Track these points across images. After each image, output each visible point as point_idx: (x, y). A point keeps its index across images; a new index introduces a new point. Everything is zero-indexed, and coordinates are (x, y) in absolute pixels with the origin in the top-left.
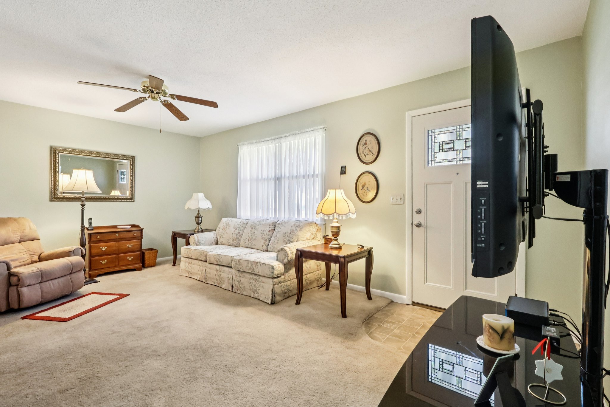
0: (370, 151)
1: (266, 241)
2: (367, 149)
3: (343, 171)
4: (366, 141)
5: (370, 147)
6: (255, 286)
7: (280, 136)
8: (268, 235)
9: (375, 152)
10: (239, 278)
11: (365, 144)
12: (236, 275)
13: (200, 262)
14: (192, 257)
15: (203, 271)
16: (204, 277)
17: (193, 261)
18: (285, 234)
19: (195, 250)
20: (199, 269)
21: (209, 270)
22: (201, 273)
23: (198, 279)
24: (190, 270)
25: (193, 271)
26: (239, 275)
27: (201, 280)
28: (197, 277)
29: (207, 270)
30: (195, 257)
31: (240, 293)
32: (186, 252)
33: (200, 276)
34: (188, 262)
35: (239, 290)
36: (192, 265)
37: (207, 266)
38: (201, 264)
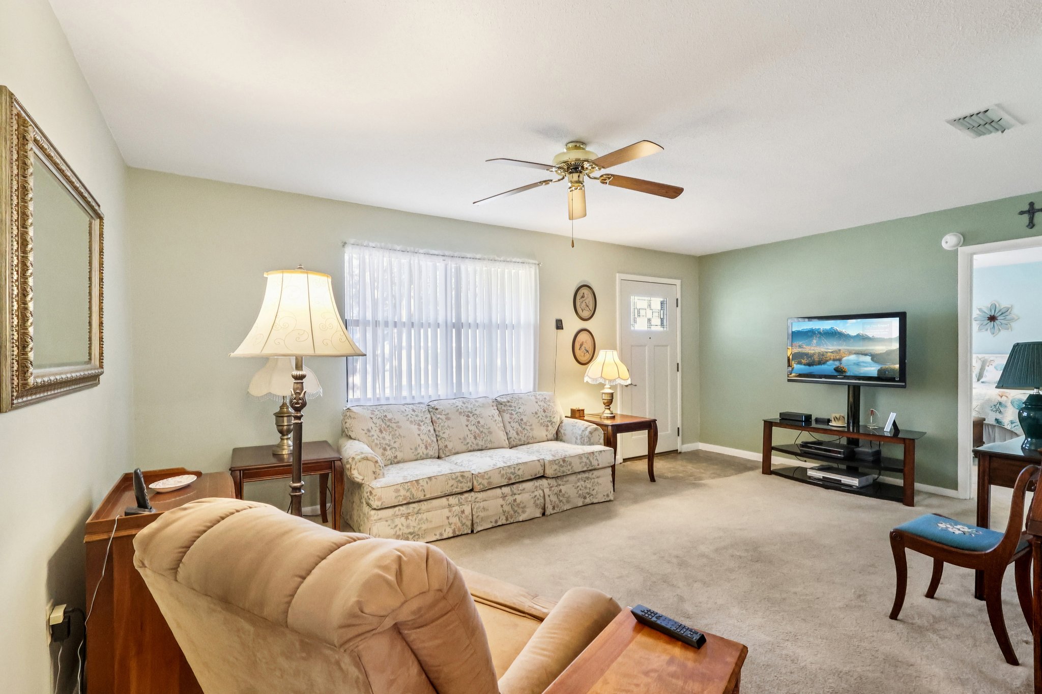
0: (587, 306)
1: (503, 431)
2: (584, 304)
3: (559, 325)
4: (583, 293)
5: (587, 301)
6: (586, 488)
7: (463, 254)
8: (501, 422)
9: (591, 306)
10: (556, 489)
11: (583, 297)
12: (551, 485)
13: (451, 498)
14: (428, 496)
15: (463, 512)
16: (469, 523)
17: (424, 506)
18: (536, 413)
19: (430, 478)
20: (449, 514)
21: (482, 504)
22: (454, 520)
23: (445, 536)
24: (416, 529)
25: (424, 527)
26: (556, 484)
27: (457, 533)
28: (441, 534)
29: (478, 505)
30: (439, 494)
31: (558, 511)
32: (403, 492)
33: (453, 526)
34: (402, 515)
35: (558, 507)
36: (420, 516)
37: (476, 498)
38: (457, 502)
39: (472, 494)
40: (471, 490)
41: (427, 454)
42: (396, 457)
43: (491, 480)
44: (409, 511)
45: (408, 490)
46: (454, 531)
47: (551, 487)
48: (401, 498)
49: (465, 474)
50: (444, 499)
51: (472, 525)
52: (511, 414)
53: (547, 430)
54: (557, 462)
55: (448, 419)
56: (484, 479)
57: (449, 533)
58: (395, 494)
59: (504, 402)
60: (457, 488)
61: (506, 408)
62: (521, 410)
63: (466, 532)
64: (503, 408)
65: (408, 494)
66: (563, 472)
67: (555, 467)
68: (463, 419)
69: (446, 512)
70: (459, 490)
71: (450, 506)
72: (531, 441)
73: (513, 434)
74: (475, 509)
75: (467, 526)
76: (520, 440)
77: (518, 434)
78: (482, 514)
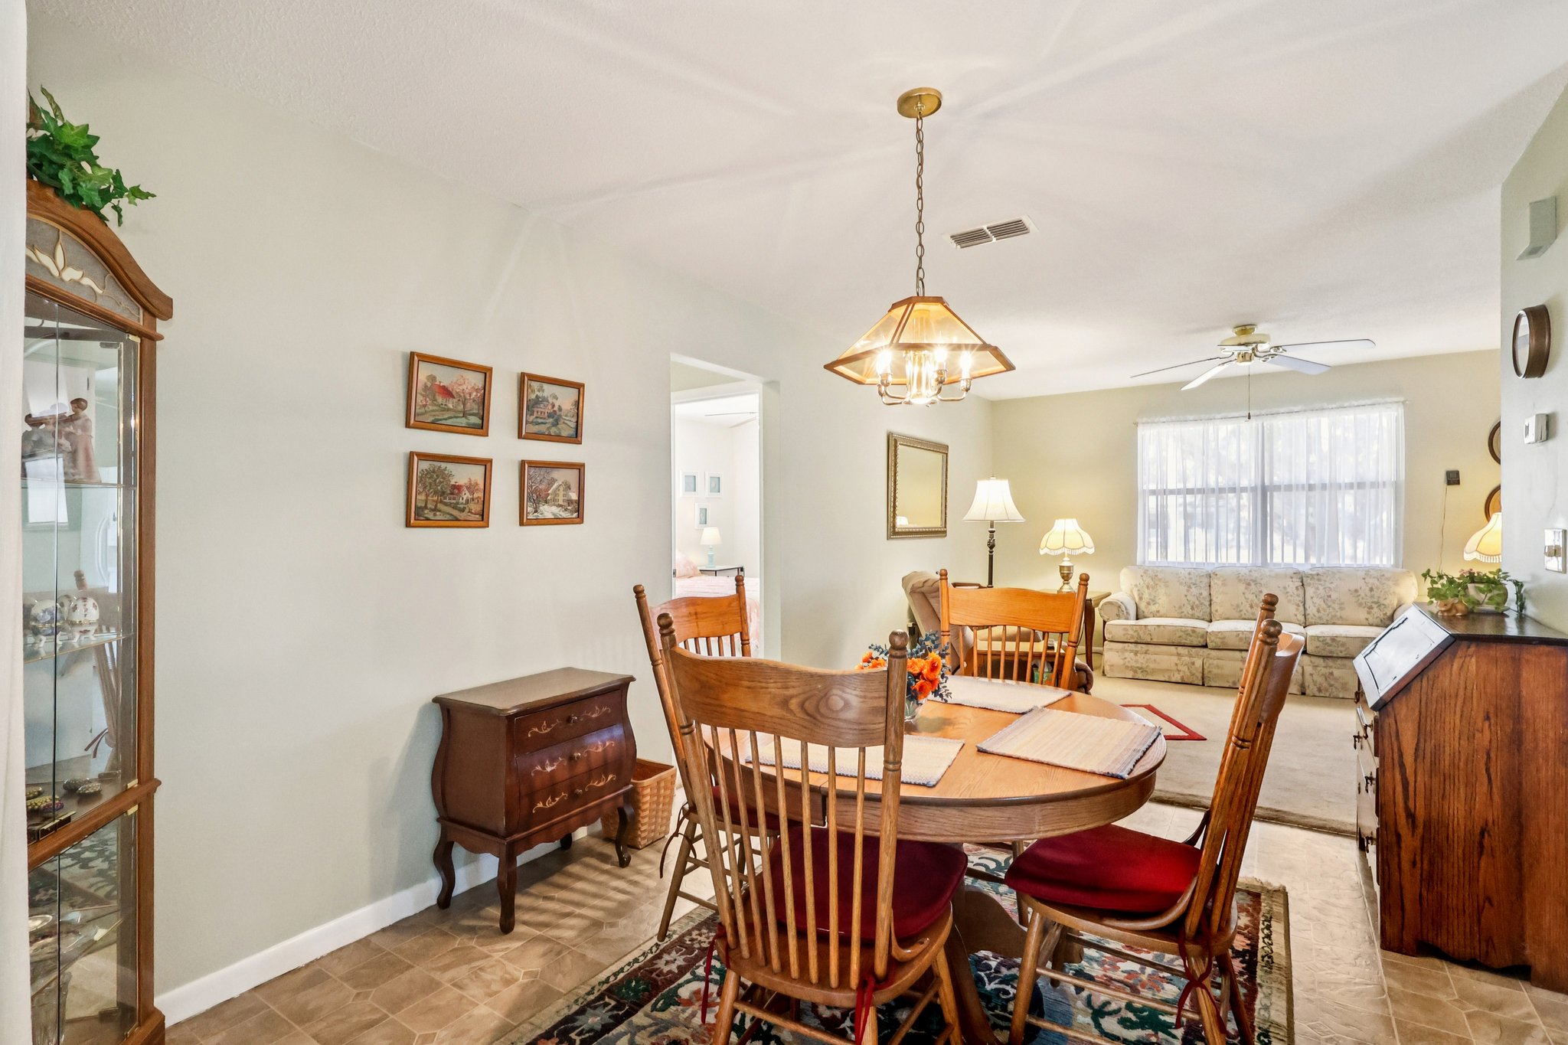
1: (1298, 605)
3: (1453, 479)
8: (1298, 596)
12: (1316, 664)
13: (1180, 648)
14: (1155, 640)
15: (1193, 663)
16: (1200, 675)
17: (1152, 648)
18: (1356, 591)
19: (1159, 626)
20: (1178, 662)
21: (1215, 662)
22: (1185, 669)
23: (1173, 680)
24: (1144, 666)
25: (1152, 666)
26: (1323, 665)
27: (1186, 681)
28: (1169, 677)
29: (1211, 661)
30: (1166, 641)
31: (1327, 695)
32: (1131, 632)
33: (1182, 674)
34: (1131, 651)
35: (1327, 690)
36: (1148, 656)
37: (1209, 654)
38: (1187, 653)
39: (1205, 650)
40: (1205, 646)
41: (1192, 615)
42: (1158, 611)
43: (1226, 641)
44: (1137, 649)
45: (1136, 631)
46: (1182, 678)
47: (1317, 666)
48: (1129, 636)
49: (1197, 630)
50: (1173, 647)
51: (1203, 678)
52: (1318, 589)
53: (1369, 613)
54: (1321, 639)
55: (1224, 584)
56: (1216, 638)
57: (1177, 677)
58: (1124, 632)
59: (1311, 575)
60: (1186, 640)
61: (1312, 582)
62: (1332, 586)
63: (1196, 683)
64: (1309, 581)
65: (1135, 634)
66: (1331, 652)
67: (1318, 644)
68: (1242, 587)
69: (1175, 659)
70: (1188, 642)
71: (1179, 655)
72: (1337, 621)
73: (1312, 610)
74: (1207, 665)
75: (1198, 678)
76: (1320, 618)
77: (1319, 611)
78: (1215, 671)
